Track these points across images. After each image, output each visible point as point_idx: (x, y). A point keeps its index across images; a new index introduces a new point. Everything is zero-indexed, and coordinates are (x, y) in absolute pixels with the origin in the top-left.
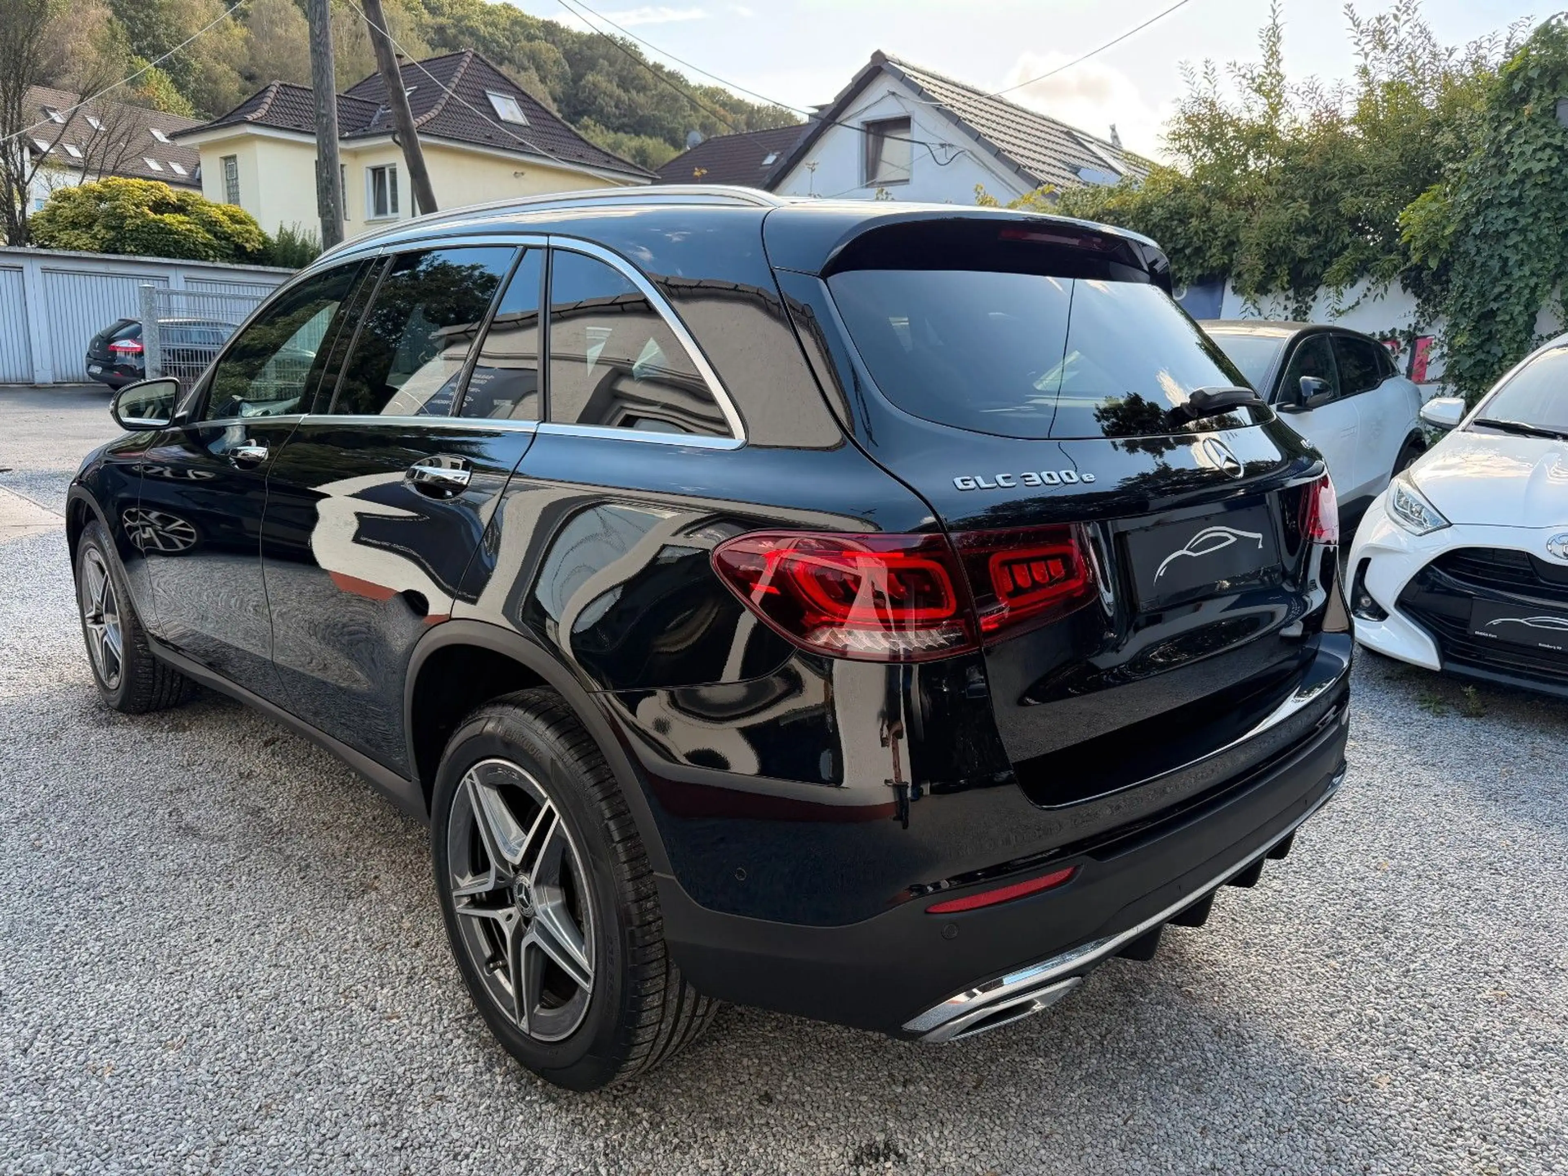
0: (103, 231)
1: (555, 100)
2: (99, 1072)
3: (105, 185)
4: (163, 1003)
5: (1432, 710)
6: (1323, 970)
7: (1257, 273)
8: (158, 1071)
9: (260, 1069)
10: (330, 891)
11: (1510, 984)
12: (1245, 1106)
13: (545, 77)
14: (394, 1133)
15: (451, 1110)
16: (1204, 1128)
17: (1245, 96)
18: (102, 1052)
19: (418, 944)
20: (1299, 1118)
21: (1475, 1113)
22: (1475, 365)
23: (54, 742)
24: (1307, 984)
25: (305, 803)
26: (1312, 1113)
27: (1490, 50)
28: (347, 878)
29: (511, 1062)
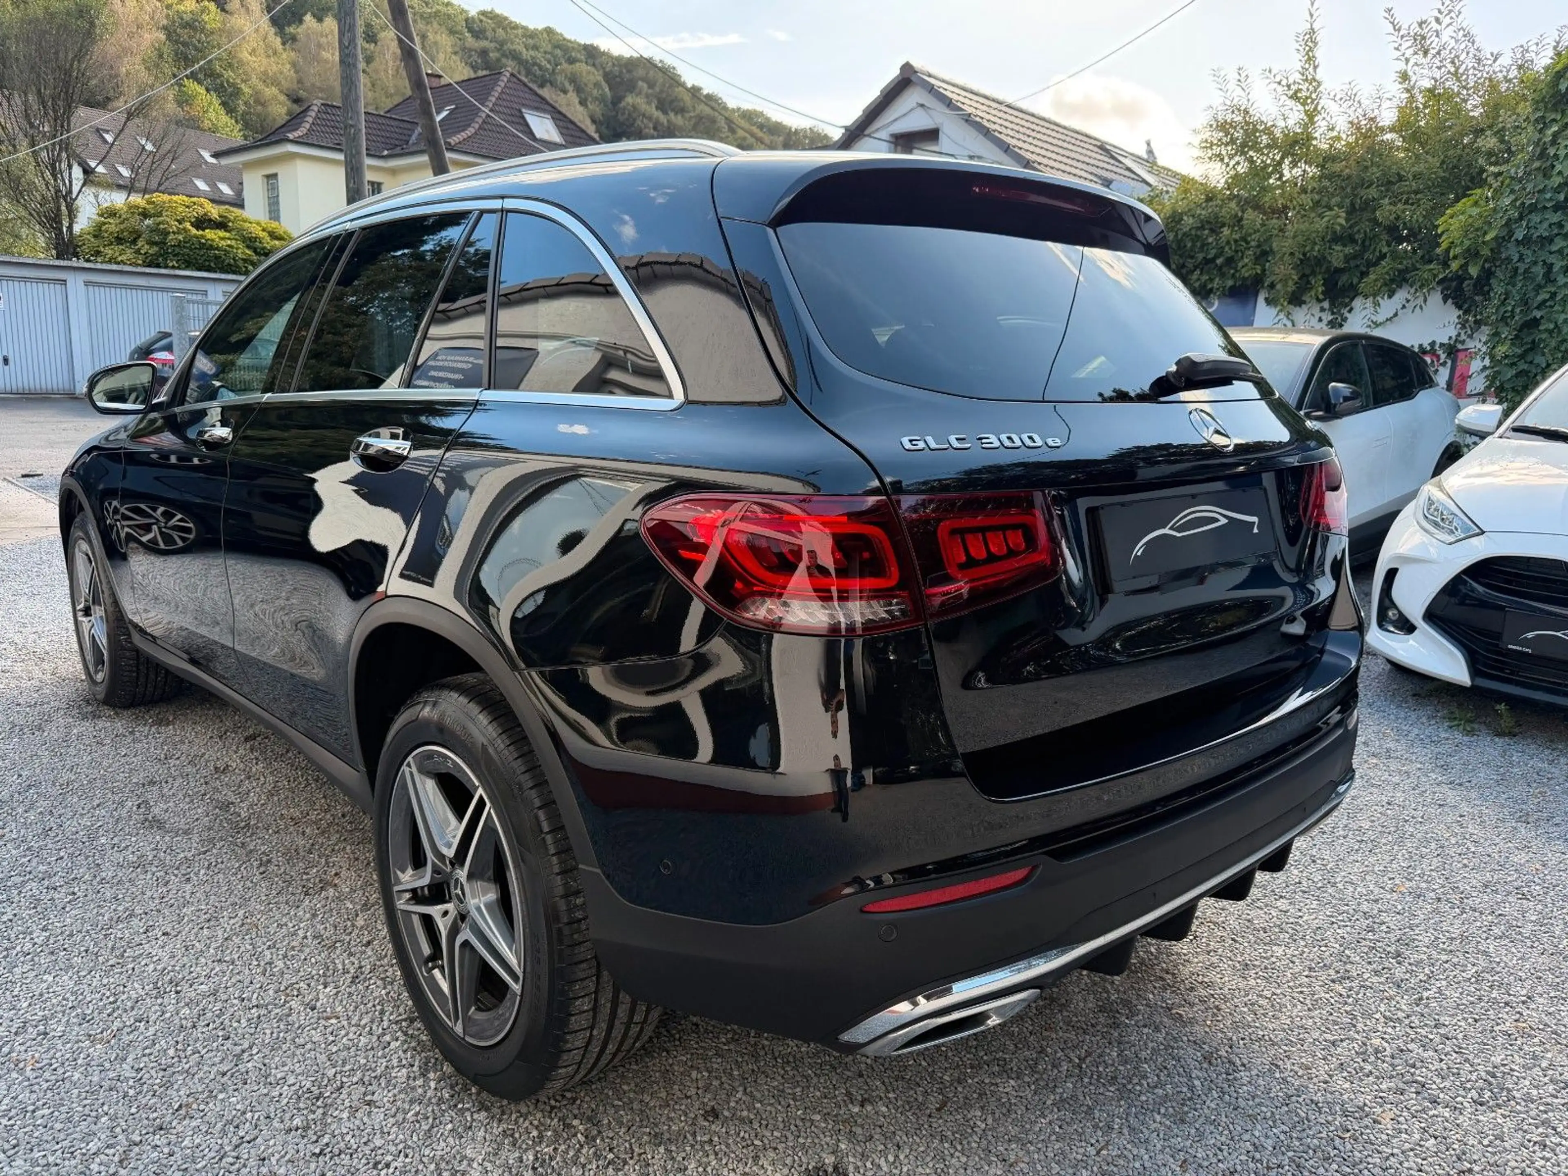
0: (147, 247)
1: (594, 121)
2: (21, 1065)
3: (149, 202)
4: (98, 996)
5: (1461, 728)
6: (1327, 996)
7: (1290, 283)
8: (82, 1066)
9: (187, 1066)
10: (288, 887)
11: (1533, 1016)
12: (1232, 1139)
13: (586, 100)
14: (314, 1138)
15: (378, 1116)
16: (1185, 1161)
17: (1281, 103)
18: (28, 1044)
19: (369, 943)
20: (1291, 1154)
21: (1488, 1154)
22: (1517, 375)
23: (37, 733)
24: (1309, 1010)
25: (276, 798)
26: (1306, 1148)
27: (1537, 54)
28: (307, 874)
29: (447, 1068)
